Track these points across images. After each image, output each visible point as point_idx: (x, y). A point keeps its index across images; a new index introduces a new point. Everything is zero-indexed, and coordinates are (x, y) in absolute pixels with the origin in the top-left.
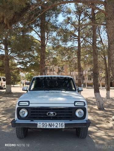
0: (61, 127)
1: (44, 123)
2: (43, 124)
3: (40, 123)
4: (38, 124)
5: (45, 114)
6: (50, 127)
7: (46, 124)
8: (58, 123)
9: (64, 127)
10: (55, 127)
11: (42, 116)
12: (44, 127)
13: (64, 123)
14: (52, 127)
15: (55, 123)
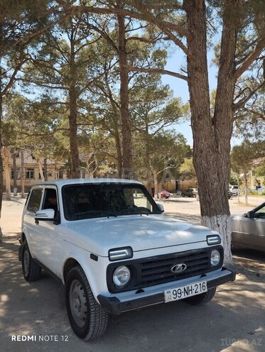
0: (203, 291)
1: (177, 289)
2: (175, 293)
3: (170, 292)
4: (166, 294)
5: (167, 269)
6: (187, 296)
7: (179, 292)
8: (198, 284)
9: (206, 290)
10: (194, 294)
11: (162, 276)
12: (178, 298)
13: (206, 282)
14: (190, 295)
15: (193, 285)
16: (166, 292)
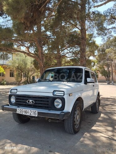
0: (34, 115)
1: (22, 109)
7: (22, 111)
8: (32, 111)
9: (37, 116)
12: (21, 113)
13: (37, 112)
14: (27, 114)
15: (29, 110)
16: (17, 109)
